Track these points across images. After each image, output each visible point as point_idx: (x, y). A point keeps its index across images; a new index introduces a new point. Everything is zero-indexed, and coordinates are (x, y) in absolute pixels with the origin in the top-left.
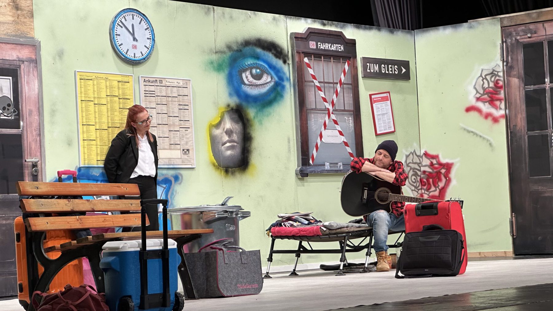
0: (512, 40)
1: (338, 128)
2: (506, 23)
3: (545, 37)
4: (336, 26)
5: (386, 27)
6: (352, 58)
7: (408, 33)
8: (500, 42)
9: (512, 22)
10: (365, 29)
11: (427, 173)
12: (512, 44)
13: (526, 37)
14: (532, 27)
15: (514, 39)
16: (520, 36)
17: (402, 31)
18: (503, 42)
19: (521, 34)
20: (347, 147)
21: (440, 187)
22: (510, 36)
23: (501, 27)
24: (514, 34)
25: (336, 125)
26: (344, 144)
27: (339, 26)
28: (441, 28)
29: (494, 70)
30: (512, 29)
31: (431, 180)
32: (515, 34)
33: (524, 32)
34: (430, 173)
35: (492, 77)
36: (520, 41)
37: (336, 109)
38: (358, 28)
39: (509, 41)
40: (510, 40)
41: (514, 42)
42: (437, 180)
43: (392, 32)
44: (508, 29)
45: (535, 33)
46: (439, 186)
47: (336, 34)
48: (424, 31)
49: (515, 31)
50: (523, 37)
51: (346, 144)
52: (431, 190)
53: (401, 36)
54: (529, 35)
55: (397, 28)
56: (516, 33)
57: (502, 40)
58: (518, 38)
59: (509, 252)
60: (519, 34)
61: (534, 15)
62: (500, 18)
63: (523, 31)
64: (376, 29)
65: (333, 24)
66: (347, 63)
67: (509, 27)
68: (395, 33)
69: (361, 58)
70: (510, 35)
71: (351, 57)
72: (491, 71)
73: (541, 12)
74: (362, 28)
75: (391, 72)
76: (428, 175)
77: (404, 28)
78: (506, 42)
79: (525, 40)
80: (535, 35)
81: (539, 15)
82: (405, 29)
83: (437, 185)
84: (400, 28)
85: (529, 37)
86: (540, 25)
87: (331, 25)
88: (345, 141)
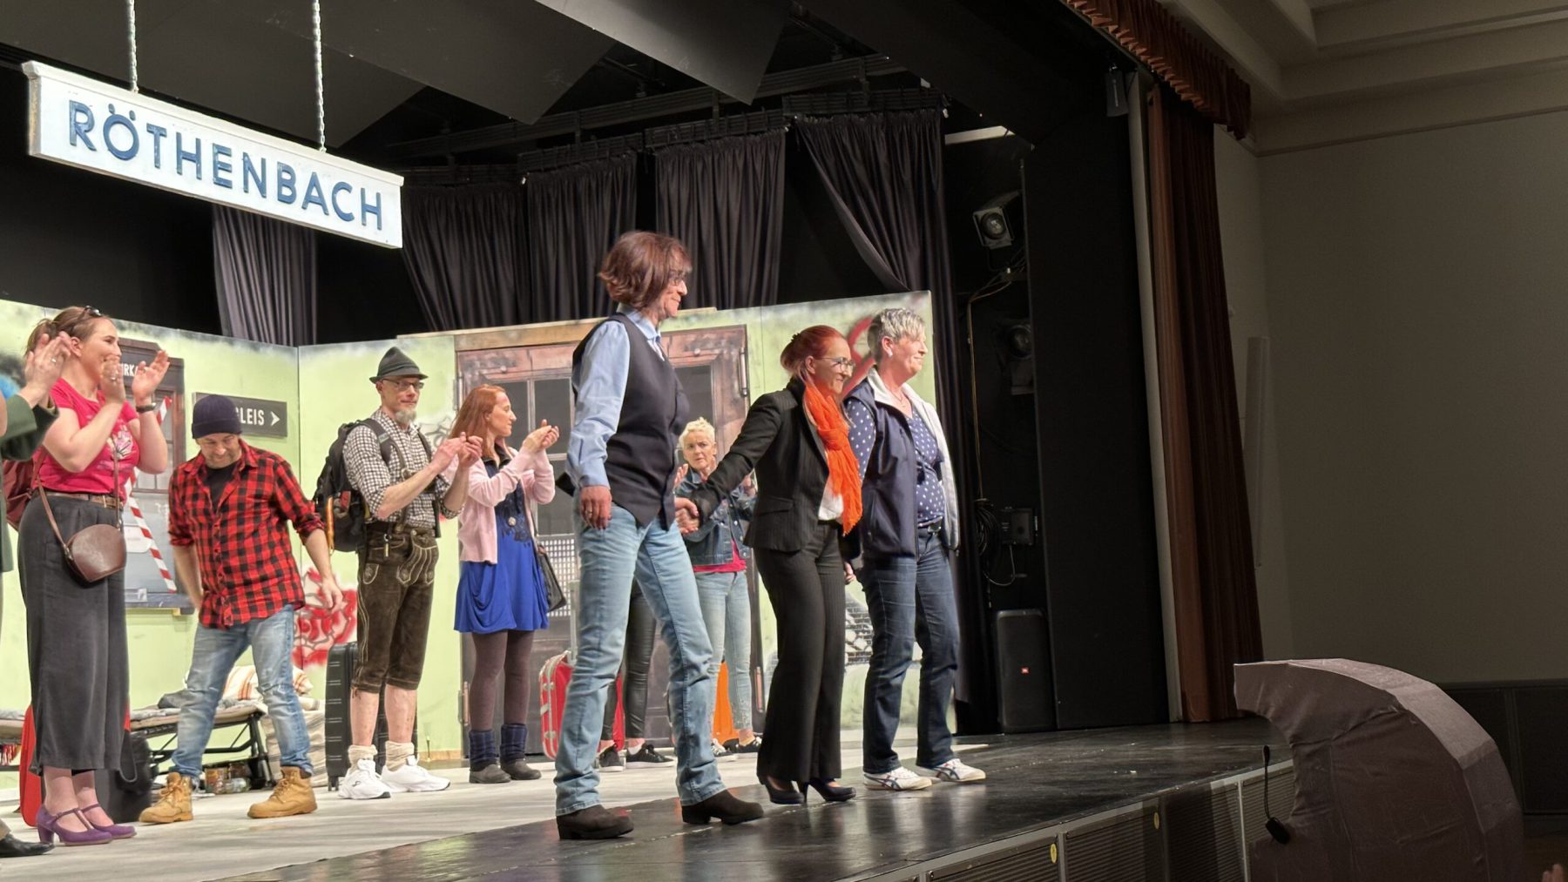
0: (473, 375)
1: (141, 523)
2: (464, 345)
3: (530, 373)
4: (147, 333)
5: (245, 338)
6: (175, 395)
7: (285, 350)
8: (453, 377)
9: (474, 344)
10: (204, 339)
11: (312, 609)
12: (473, 383)
13: (498, 371)
14: (508, 354)
15: (477, 373)
16: (488, 369)
17: (274, 348)
18: (458, 378)
19: (490, 365)
20: (157, 560)
21: (335, 635)
22: (470, 369)
23: (456, 352)
24: (478, 364)
25: (137, 519)
26: (151, 554)
27: (151, 333)
28: (348, 346)
29: (440, 427)
30: (474, 356)
31: (319, 622)
32: (479, 366)
33: (495, 363)
34: (318, 609)
35: (437, 437)
36: (488, 377)
37: (140, 486)
38: (190, 337)
39: (468, 376)
40: (470, 376)
41: (476, 378)
42: (331, 621)
43: (255, 348)
44: (467, 356)
45: (514, 366)
46: (333, 632)
47: (145, 347)
48: (316, 349)
49: (479, 359)
50: (493, 371)
51: (156, 554)
52: (317, 640)
53: (271, 355)
54: (503, 369)
55: (266, 341)
56: (481, 364)
57: (457, 374)
58: (485, 372)
59: (455, 752)
60: (485, 365)
61: (513, 335)
62: (455, 336)
63: (492, 360)
64: (226, 340)
65: (140, 328)
66: (164, 404)
67: (469, 353)
68: (261, 349)
69: (193, 395)
70: (471, 365)
71: (172, 392)
72: (435, 428)
73: (525, 330)
74: (197, 338)
75: (250, 422)
76: (313, 612)
77: (279, 341)
78: (463, 378)
79: (497, 377)
80: (514, 369)
81: (521, 334)
82: (282, 344)
83: (330, 632)
84: (271, 342)
85: (504, 373)
86: (522, 352)
87: (135, 330)
88: (155, 548)
